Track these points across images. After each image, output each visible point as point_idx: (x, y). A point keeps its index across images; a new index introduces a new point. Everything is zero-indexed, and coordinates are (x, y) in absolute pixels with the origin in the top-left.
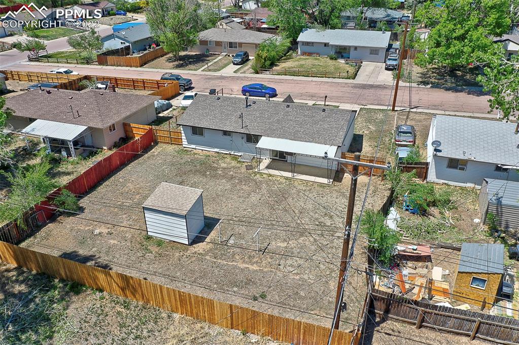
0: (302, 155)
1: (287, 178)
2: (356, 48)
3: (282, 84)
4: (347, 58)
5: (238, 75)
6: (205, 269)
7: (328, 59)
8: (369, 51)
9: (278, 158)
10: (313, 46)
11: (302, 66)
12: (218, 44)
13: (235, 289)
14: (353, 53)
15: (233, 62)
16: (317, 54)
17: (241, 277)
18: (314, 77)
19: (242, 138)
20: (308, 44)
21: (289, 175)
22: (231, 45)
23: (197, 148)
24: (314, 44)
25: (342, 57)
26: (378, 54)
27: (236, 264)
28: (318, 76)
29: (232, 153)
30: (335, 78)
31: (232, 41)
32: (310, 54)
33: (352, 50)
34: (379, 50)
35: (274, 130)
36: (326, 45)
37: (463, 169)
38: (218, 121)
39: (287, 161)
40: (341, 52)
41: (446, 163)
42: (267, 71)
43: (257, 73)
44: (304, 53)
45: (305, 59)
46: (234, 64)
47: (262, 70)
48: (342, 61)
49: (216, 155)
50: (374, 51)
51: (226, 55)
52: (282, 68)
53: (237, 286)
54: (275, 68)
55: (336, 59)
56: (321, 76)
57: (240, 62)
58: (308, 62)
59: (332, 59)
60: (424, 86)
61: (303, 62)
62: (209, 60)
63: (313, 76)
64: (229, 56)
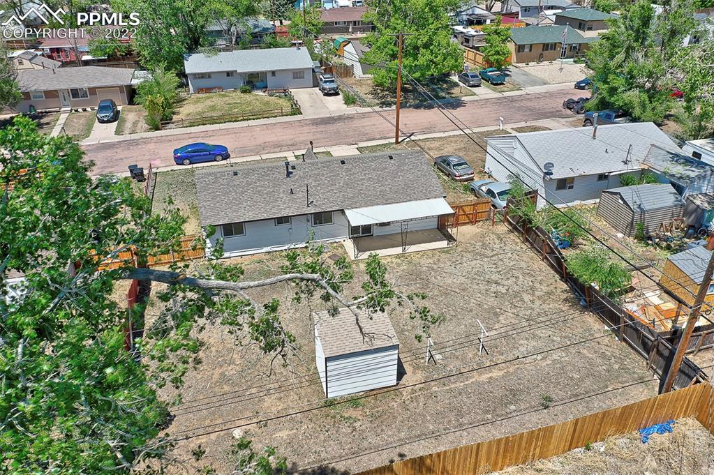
0: (416, 219)
1: (397, 256)
2: (273, 73)
3: (215, 138)
4: (265, 88)
5: (127, 137)
6: (450, 404)
7: (239, 93)
8: (291, 75)
9: (361, 235)
10: (209, 77)
11: (213, 108)
12: (51, 94)
13: (513, 407)
14: (270, 81)
15: (99, 119)
16: (219, 88)
17: (499, 393)
18: (248, 120)
19: (308, 221)
20: (202, 76)
21: (399, 250)
22: (75, 93)
23: (232, 255)
24: (212, 76)
25: (258, 88)
26: (303, 78)
27: (474, 380)
28: (251, 117)
29: (292, 247)
30: (276, 117)
31: (77, 86)
32: (208, 90)
33: (269, 76)
34: (303, 72)
35: (353, 198)
36: (228, 74)
37: (571, 187)
38: (263, 205)
39: (372, 235)
40: (253, 81)
41: (555, 185)
42: (168, 123)
43: (157, 129)
44: (199, 90)
45: (208, 98)
46: (102, 122)
47: (162, 124)
48: (260, 93)
49: (268, 257)
50: (298, 74)
51: (71, 110)
52: (188, 115)
53: (510, 403)
54: (175, 118)
55: (250, 92)
56: (255, 117)
57: (112, 118)
58: (216, 101)
59: (244, 92)
60: (388, 108)
61: (209, 103)
62: (48, 124)
63: (245, 120)
64: (77, 111)
